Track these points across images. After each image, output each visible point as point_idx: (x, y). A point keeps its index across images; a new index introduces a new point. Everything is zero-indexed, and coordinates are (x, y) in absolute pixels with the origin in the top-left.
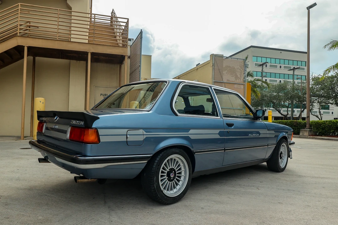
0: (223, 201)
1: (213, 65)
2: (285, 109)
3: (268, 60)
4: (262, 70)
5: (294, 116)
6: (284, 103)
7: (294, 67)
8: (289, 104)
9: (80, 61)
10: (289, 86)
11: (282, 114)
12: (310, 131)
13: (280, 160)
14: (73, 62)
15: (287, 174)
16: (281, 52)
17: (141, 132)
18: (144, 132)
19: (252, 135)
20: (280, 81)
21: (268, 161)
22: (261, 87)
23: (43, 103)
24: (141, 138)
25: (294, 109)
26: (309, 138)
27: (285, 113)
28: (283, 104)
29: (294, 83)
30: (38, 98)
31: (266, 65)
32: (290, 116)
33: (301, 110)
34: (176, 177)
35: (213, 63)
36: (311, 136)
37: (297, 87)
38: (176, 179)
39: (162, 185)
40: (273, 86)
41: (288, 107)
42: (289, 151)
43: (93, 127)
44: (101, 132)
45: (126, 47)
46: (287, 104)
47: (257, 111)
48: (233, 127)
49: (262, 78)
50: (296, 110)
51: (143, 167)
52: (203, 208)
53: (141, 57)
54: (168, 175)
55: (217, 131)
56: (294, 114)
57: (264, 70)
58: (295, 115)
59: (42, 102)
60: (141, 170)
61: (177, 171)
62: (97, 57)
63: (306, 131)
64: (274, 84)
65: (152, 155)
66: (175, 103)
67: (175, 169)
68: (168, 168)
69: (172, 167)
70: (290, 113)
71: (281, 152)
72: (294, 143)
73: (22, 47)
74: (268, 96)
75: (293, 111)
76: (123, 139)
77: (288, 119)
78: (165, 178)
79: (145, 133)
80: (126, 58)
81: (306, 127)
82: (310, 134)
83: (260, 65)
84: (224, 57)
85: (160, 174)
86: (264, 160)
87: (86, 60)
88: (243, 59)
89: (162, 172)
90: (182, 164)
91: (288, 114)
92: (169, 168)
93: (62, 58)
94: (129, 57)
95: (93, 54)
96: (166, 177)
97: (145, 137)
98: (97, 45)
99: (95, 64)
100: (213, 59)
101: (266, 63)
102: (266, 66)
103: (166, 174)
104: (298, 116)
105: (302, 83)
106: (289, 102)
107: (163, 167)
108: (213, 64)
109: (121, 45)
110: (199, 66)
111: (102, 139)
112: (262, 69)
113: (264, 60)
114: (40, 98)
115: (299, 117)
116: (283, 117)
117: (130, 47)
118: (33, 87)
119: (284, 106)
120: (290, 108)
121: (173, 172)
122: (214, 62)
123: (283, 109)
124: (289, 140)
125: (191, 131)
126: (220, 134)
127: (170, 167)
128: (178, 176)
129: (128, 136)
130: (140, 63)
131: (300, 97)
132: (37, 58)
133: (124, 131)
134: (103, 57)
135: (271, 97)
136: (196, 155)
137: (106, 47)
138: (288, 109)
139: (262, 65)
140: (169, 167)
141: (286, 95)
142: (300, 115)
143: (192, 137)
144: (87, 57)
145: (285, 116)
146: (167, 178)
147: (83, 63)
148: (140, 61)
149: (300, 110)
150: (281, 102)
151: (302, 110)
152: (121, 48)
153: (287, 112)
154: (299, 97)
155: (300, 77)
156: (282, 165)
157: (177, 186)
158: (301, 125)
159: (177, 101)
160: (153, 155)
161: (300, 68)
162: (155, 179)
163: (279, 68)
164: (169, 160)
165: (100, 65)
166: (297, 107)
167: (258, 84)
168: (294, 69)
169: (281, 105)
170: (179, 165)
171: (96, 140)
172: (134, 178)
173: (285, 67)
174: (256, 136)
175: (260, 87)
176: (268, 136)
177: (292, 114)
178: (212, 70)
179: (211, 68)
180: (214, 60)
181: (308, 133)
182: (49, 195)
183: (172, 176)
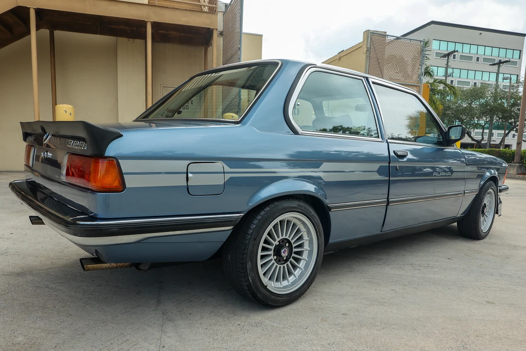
0: (384, 299)
1: (368, 50)
2: (478, 131)
3: (459, 47)
4: (447, 64)
5: (492, 143)
6: (478, 121)
7: (500, 61)
8: (486, 123)
9: (134, 39)
10: (489, 92)
11: (473, 139)
12: (520, 167)
13: (482, 219)
14: (122, 40)
15: (493, 244)
16: (481, 33)
17: (219, 166)
18: (226, 167)
19: (439, 174)
20: (475, 84)
21: (461, 220)
22: (443, 94)
23: (70, 114)
24: (219, 180)
25: (494, 131)
26: (517, 179)
27: (479, 138)
28: (476, 122)
29: (497, 86)
30: (61, 105)
31: (454, 56)
32: (486, 142)
33: (505, 132)
34: (291, 259)
35: (369, 46)
36: (521, 176)
37: (503, 94)
38: (291, 263)
39: (264, 274)
40: (462, 91)
41: (483, 128)
42: (498, 202)
43: (106, 155)
44: (125, 166)
45: (214, 13)
46: (482, 122)
47: (450, 128)
48: (405, 160)
49: (446, 78)
50: (496, 132)
51: (224, 237)
52: (346, 315)
53: (241, 37)
54: (277, 252)
55: (376, 166)
56: (493, 138)
57: (449, 64)
58: (493, 141)
59: (68, 113)
60: (220, 244)
61: (294, 243)
62: (164, 32)
63: (514, 167)
64: (465, 89)
65: (243, 214)
66: (294, 107)
67: (290, 239)
68: (275, 240)
69: (284, 237)
70: (486, 137)
71: (485, 204)
72: (508, 188)
73: (26, 10)
74: (452, 109)
75: (491, 134)
76: (180, 181)
77: (483, 147)
78: (271, 260)
79: (227, 169)
80: (215, 34)
81: (514, 160)
82: (520, 172)
83: (444, 56)
84: (388, 36)
85: (260, 253)
86: (454, 220)
87: (144, 37)
88: (421, 41)
89: (264, 249)
90: (303, 229)
91: (483, 138)
92: (278, 240)
93: (101, 34)
94: (221, 34)
95: (155, 25)
96: (272, 257)
97: (228, 176)
98: (163, 9)
99: (161, 46)
100: (368, 39)
101: (454, 51)
102: (454, 58)
103: (272, 252)
104: (498, 142)
105: (511, 86)
106: (486, 119)
107: (265, 240)
108: (367, 48)
109: (206, 9)
110: (342, 55)
111: (131, 182)
112: (448, 62)
113: (451, 47)
114: (65, 105)
115: (500, 143)
116: (474, 144)
117: (223, 15)
118: (54, 86)
119: (476, 126)
120: (487, 128)
121: (287, 245)
122: (369, 44)
123: (476, 130)
124: (500, 184)
125: (326, 166)
126: (380, 171)
127: (281, 238)
128: (294, 258)
129: (190, 175)
130: (240, 44)
131: (506, 110)
132: (58, 33)
133: (182, 165)
134: (175, 33)
135: (458, 110)
136: (332, 214)
137: (177, 13)
138: (483, 131)
139: (448, 55)
140: (278, 237)
141: (482, 106)
142: (503, 140)
143: (326, 177)
144: (146, 32)
145: (479, 142)
146: (275, 257)
147: (139, 41)
148: (240, 41)
149: (503, 132)
150: (474, 119)
151: (507, 132)
152: (205, 15)
153: (482, 136)
154: (504, 111)
155: (509, 76)
156: (484, 227)
157: (295, 271)
158: (507, 157)
159: (299, 103)
160: (245, 215)
161: (510, 61)
162: (249, 265)
163: (474, 61)
164: (277, 224)
165: (170, 49)
166: (498, 128)
167: (439, 88)
168: (500, 63)
169: (473, 124)
170: (299, 231)
171: (116, 184)
172: (208, 259)
173: (485, 60)
174: (445, 176)
175: (441, 93)
176: (466, 175)
177: (489, 139)
178: (366, 59)
179: (364, 56)
180: (369, 41)
181: (515, 170)
182: (54, 286)
183: (284, 254)
